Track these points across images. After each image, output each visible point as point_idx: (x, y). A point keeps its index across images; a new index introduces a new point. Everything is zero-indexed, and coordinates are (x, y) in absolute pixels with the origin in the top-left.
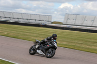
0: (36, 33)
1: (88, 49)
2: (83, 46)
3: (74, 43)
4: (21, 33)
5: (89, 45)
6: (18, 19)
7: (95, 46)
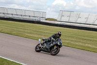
0: (30, 30)
1: (82, 46)
2: (77, 44)
3: (68, 40)
4: (15, 29)
5: (83, 43)
6: (12, 14)
7: (88, 44)
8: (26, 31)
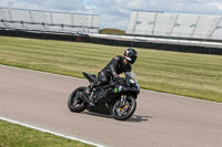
3: (160, 77)
4: (34, 55)
8: (60, 59)
